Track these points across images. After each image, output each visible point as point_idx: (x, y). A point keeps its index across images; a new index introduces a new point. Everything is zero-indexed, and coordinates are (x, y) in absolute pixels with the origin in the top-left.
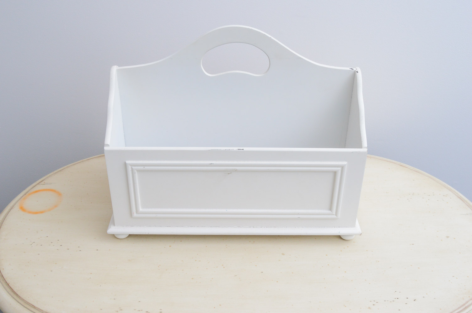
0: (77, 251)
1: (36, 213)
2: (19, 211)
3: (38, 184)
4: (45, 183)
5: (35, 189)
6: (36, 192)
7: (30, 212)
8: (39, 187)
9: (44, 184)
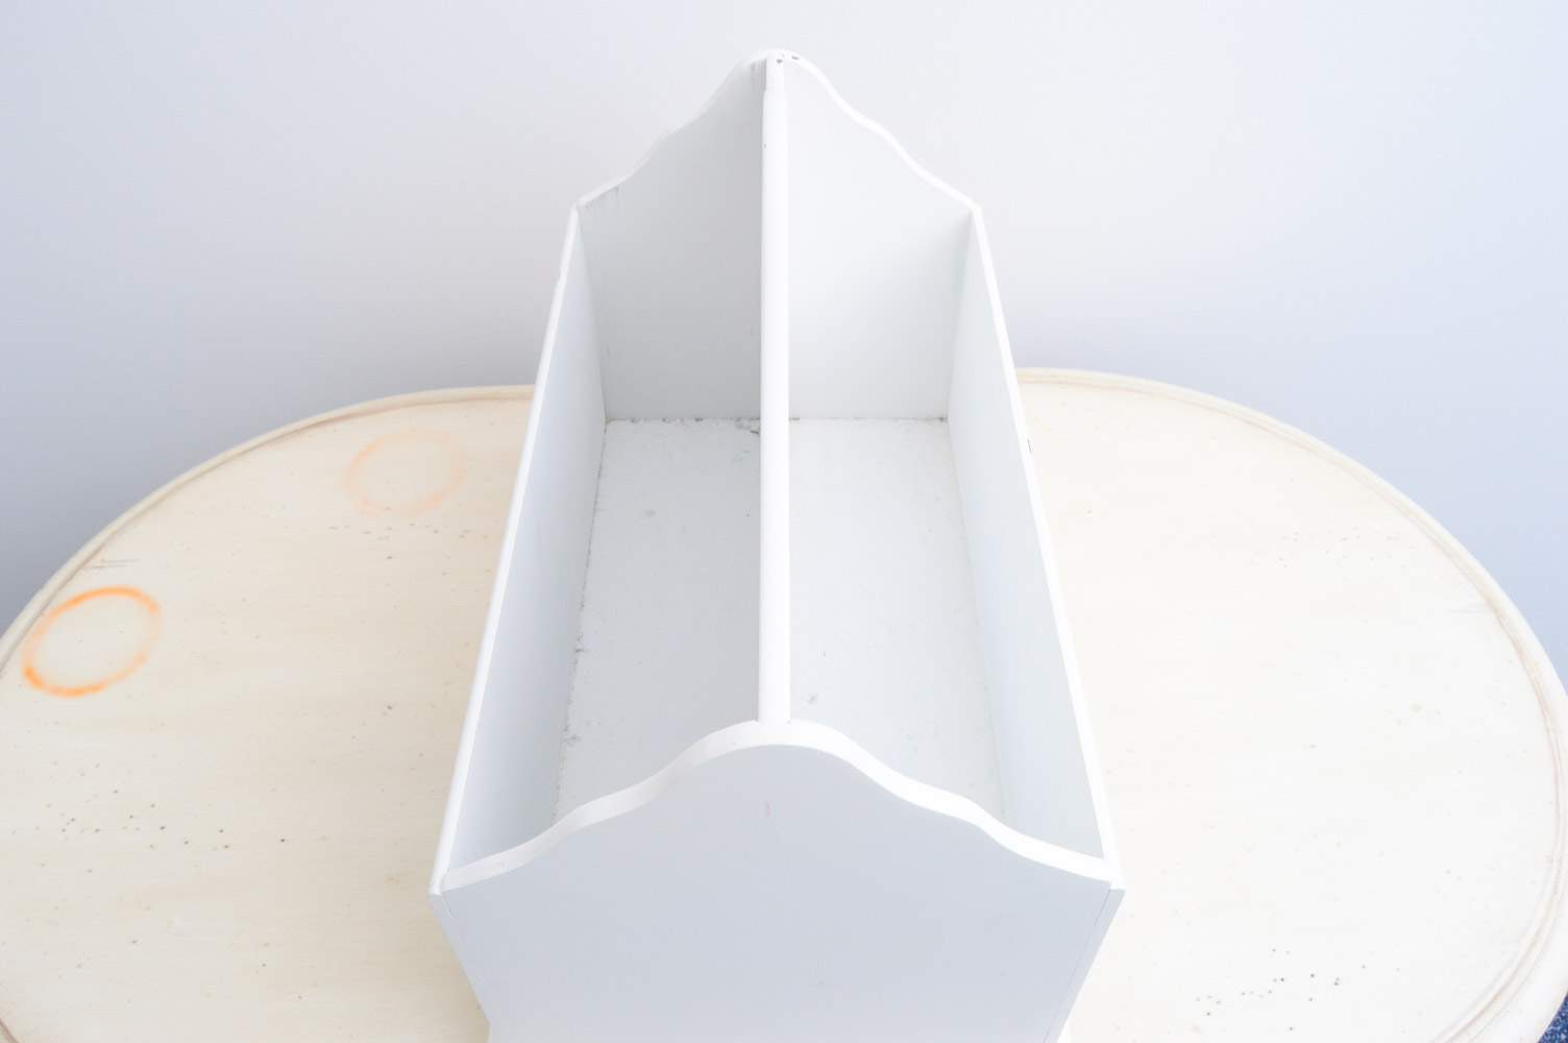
0: (215, 849)
1: (78, 692)
2: (20, 686)
3: (82, 566)
4: (103, 561)
5: (75, 588)
6: (77, 600)
7: (57, 691)
8: (87, 581)
9: (102, 567)
